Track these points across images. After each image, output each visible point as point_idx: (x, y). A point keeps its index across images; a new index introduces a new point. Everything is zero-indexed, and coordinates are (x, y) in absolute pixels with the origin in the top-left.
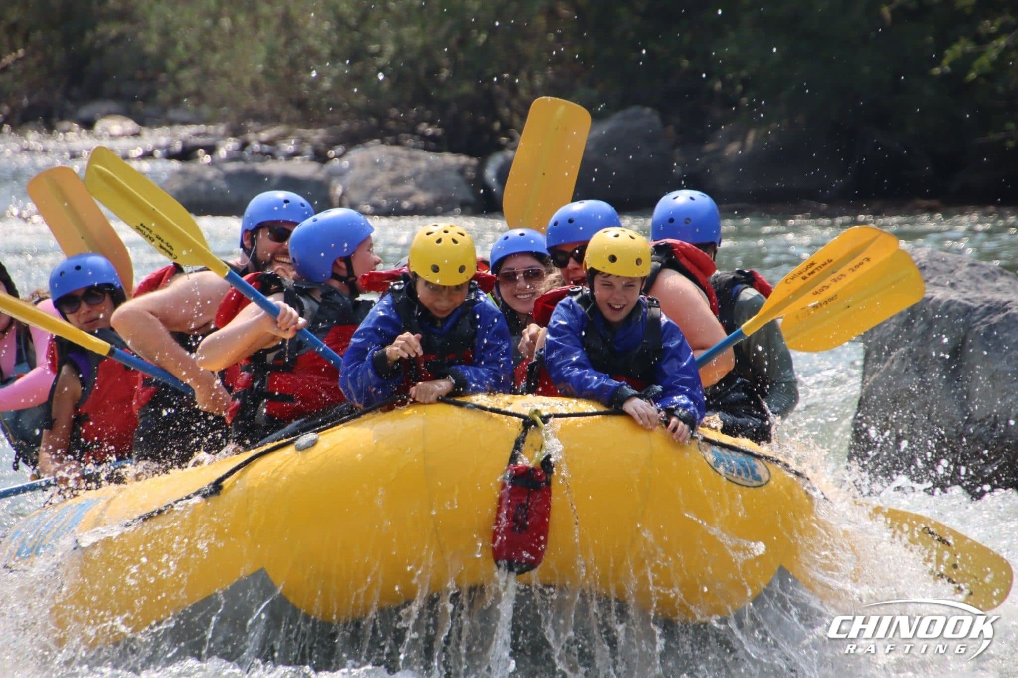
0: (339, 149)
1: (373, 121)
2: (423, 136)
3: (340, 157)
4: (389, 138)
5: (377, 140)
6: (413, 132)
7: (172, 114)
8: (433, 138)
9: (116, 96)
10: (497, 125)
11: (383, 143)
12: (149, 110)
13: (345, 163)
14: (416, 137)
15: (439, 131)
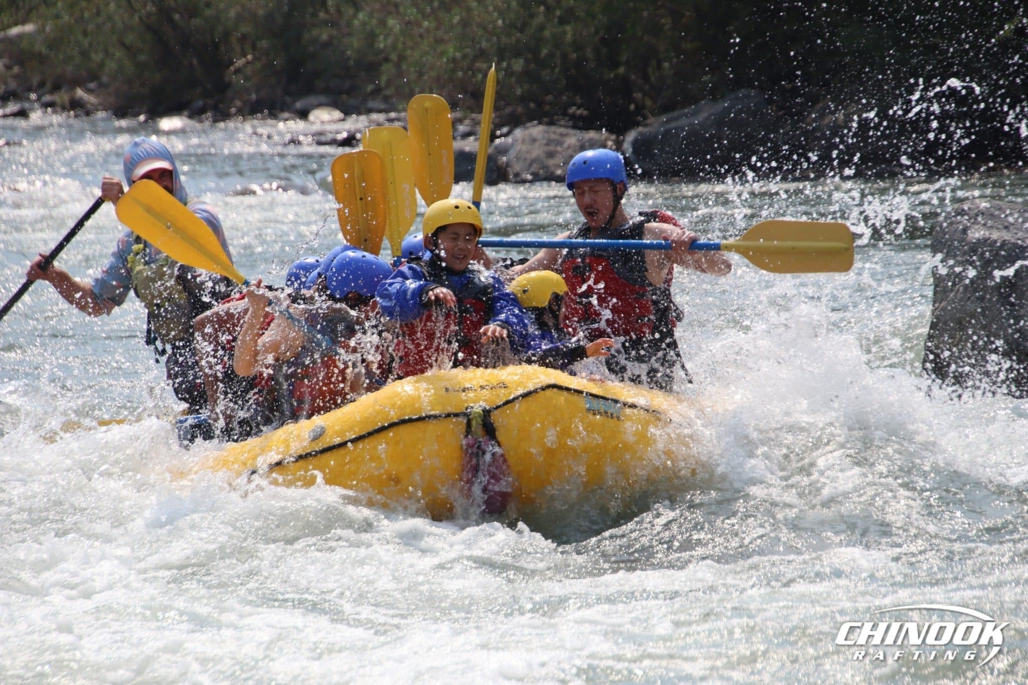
0: (505, 130)
1: (532, 105)
2: (573, 117)
3: (505, 135)
4: (546, 120)
5: (536, 122)
6: (565, 114)
7: (371, 104)
8: (581, 117)
9: (326, 91)
10: (632, 107)
11: (540, 123)
12: (352, 102)
13: (510, 140)
14: (567, 118)
15: (585, 113)
